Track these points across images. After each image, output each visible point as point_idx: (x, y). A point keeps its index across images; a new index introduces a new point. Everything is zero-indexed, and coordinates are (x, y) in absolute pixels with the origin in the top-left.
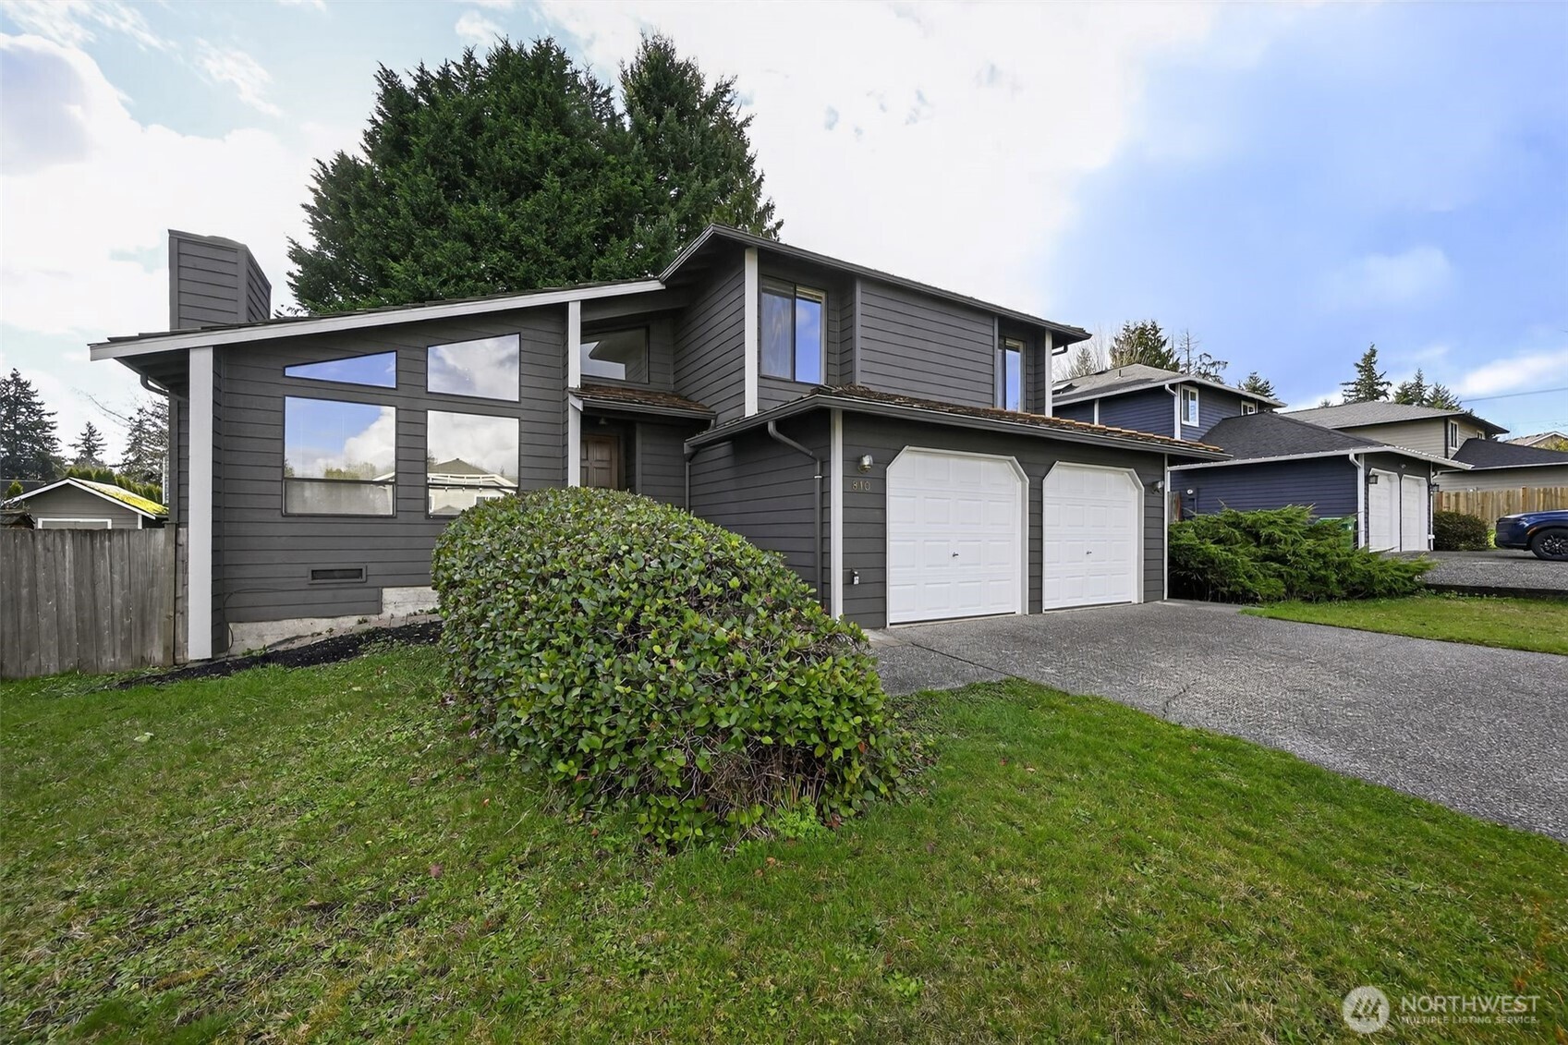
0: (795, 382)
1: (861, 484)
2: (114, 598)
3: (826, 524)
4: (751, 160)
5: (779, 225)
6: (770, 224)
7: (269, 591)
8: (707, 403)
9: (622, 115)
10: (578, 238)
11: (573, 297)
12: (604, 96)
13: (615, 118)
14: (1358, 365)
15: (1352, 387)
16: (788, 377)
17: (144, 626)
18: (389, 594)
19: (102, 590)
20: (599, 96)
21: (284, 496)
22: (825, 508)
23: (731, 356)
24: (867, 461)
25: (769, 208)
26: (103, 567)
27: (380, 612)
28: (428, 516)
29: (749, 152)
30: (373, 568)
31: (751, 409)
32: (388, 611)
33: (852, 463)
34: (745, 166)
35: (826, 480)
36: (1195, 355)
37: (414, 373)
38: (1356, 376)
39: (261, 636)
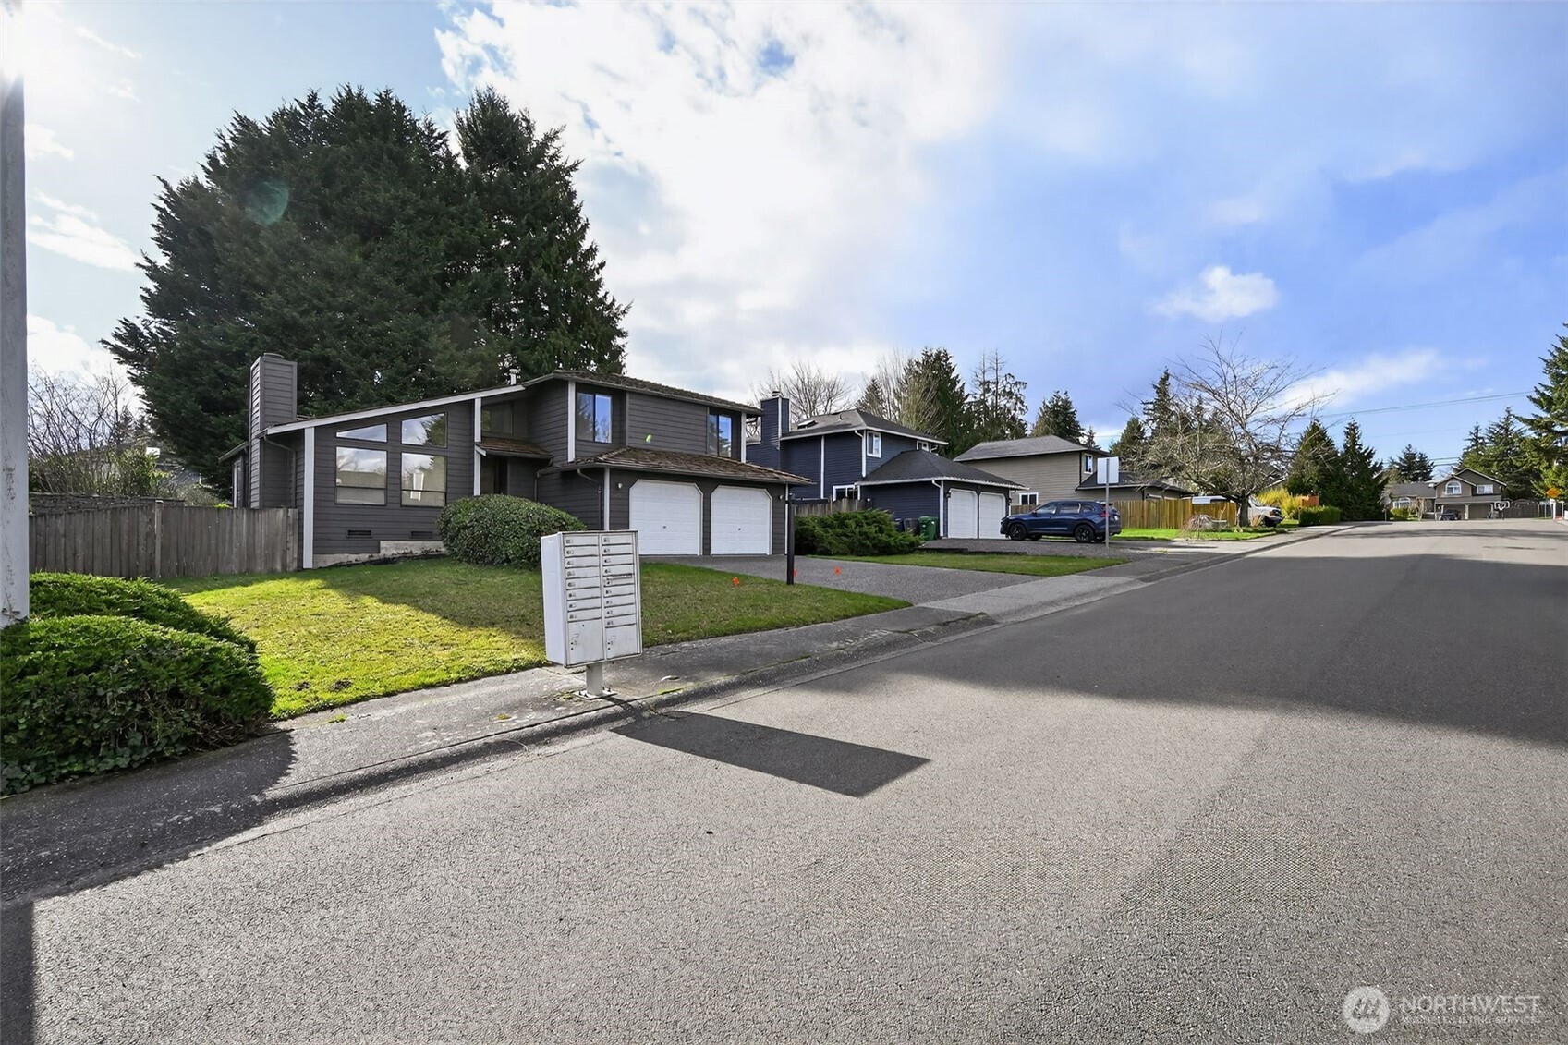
0: (595, 442)
1: (619, 495)
2: (261, 540)
3: (602, 512)
4: (577, 210)
5: (602, 265)
6: (592, 264)
7: (330, 539)
8: (549, 449)
9: (457, 155)
10: (425, 279)
11: (478, 397)
12: (441, 139)
13: (450, 159)
14: (1155, 387)
15: (1151, 406)
16: (591, 439)
17: (273, 556)
18: (383, 544)
19: (257, 539)
20: (436, 139)
21: (335, 495)
22: (602, 505)
23: (560, 424)
24: (620, 486)
25: (592, 251)
26: (258, 527)
27: (379, 552)
28: (402, 506)
29: (576, 202)
30: (373, 531)
31: (571, 457)
32: (383, 552)
33: (614, 487)
34: (571, 214)
35: (602, 494)
36: (1002, 374)
37: (395, 434)
38: (1152, 396)
39: (325, 561)
